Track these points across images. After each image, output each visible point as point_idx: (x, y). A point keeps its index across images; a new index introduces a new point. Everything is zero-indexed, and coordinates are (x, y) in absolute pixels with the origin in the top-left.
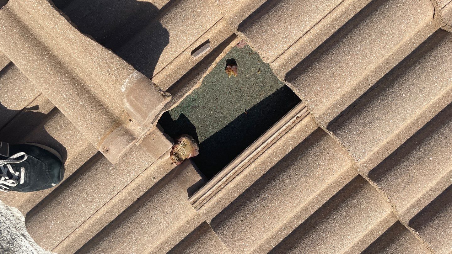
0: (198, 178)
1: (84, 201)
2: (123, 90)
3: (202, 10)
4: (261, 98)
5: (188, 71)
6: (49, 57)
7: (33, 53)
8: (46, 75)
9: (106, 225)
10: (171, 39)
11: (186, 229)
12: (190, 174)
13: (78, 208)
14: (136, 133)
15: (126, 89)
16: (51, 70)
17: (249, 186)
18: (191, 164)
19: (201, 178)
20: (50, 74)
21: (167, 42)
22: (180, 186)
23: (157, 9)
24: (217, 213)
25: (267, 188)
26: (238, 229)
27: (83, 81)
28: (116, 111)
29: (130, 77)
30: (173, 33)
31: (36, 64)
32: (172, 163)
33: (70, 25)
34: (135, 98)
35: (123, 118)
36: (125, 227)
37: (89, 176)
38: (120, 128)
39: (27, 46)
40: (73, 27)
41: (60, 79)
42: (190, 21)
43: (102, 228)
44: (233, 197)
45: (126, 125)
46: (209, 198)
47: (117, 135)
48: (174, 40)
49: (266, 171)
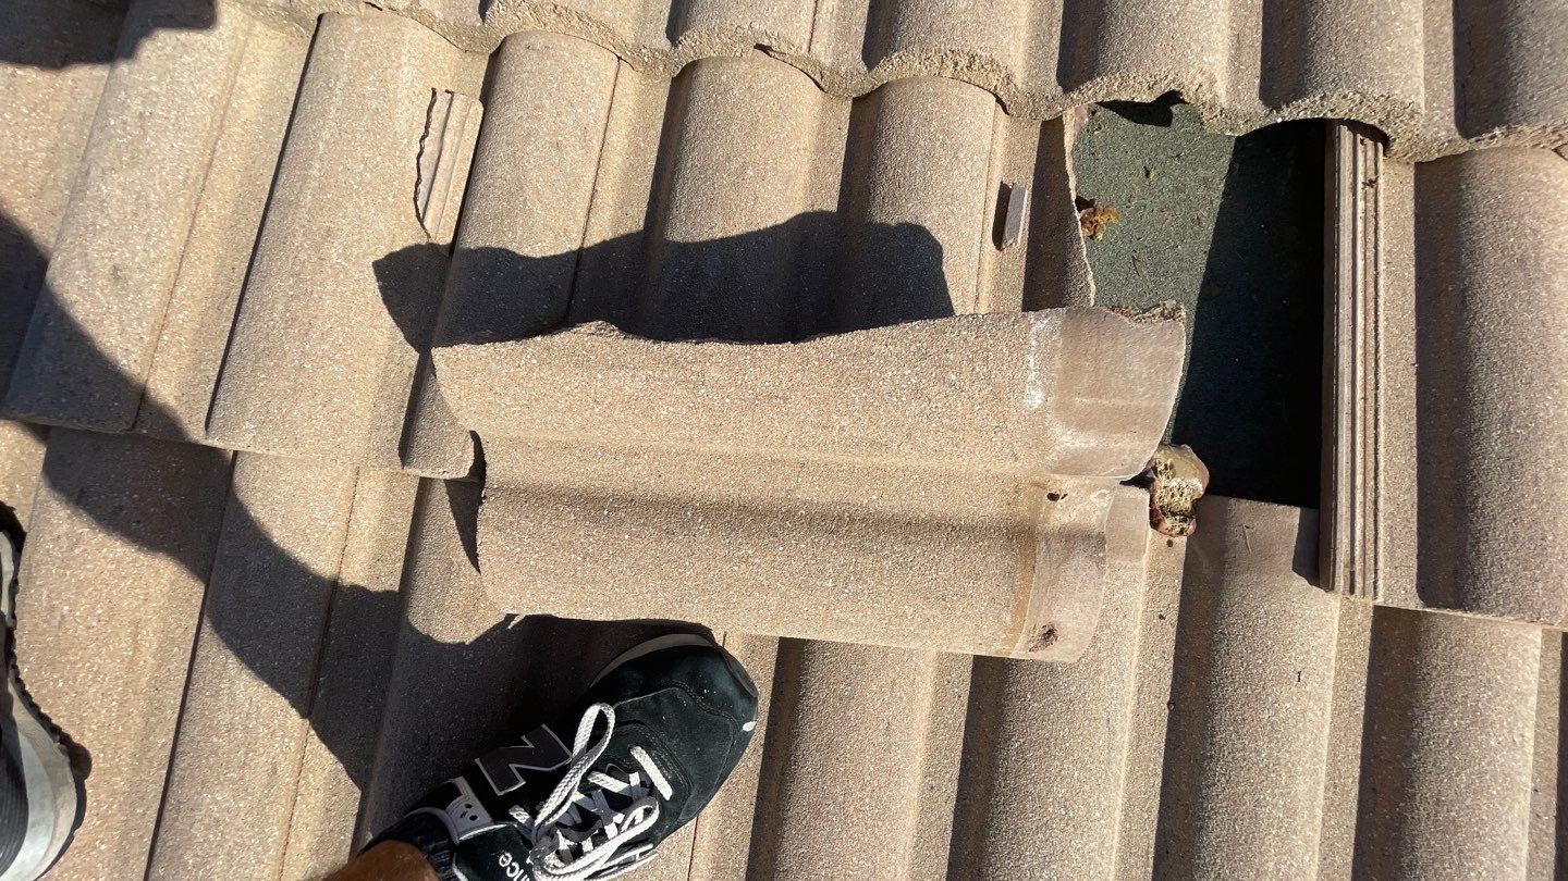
0: (1289, 519)
1: (1070, 829)
2: (1036, 398)
3: (948, 116)
4: (1209, 227)
5: (1021, 287)
6: (706, 517)
7: (659, 541)
8: (736, 568)
9: (1152, 842)
10: (940, 236)
11: (1348, 676)
12: (1258, 525)
13: (1071, 862)
14: (1094, 520)
15: (1044, 389)
16: (741, 544)
17: (1413, 431)
18: (1233, 501)
19: (1297, 511)
20: (746, 560)
21: (936, 251)
22: (1264, 578)
23: (830, 213)
24: (1413, 563)
25: (1479, 392)
26: (1529, 548)
27: (841, 503)
28: (990, 508)
29: (1034, 343)
30: (931, 221)
31: (687, 563)
32: (1170, 543)
33: (746, 348)
34: (1093, 392)
35: (1023, 509)
36: (1224, 804)
37: (1021, 751)
38: (1043, 543)
39: (627, 537)
40: (759, 347)
41: (781, 549)
42: (945, 162)
43: (1151, 861)
44: (1408, 491)
45: (1045, 520)
46: (1372, 540)
47: (1055, 565)
48: (949, 229)
49: (1413, 359)
